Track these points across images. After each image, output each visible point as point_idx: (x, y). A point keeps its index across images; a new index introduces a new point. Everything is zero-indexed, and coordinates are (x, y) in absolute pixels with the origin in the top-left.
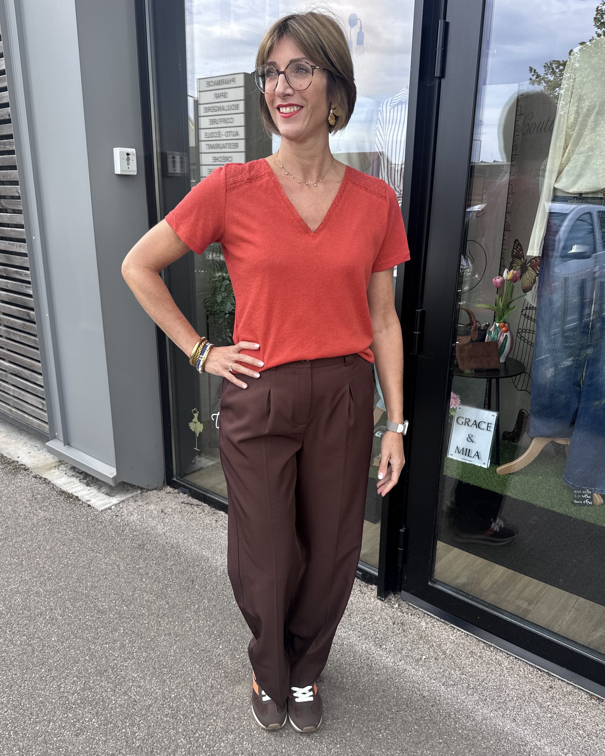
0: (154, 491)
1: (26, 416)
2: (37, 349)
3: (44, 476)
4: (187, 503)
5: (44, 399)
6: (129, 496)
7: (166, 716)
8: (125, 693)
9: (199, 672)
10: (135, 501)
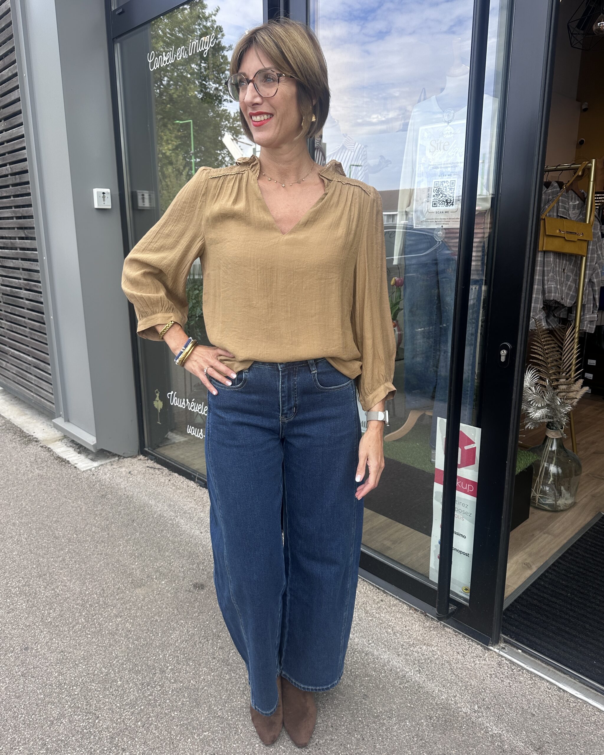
0: (129, 459)
1: (43, 400)
2: (47, 344)
3: (49, 446)
4: (151, 468)
5: (51, 384)
6: (108, 461)
7: (78, 604)
8: (53, 589)
9: (114, 579)
10: (112, 465)
